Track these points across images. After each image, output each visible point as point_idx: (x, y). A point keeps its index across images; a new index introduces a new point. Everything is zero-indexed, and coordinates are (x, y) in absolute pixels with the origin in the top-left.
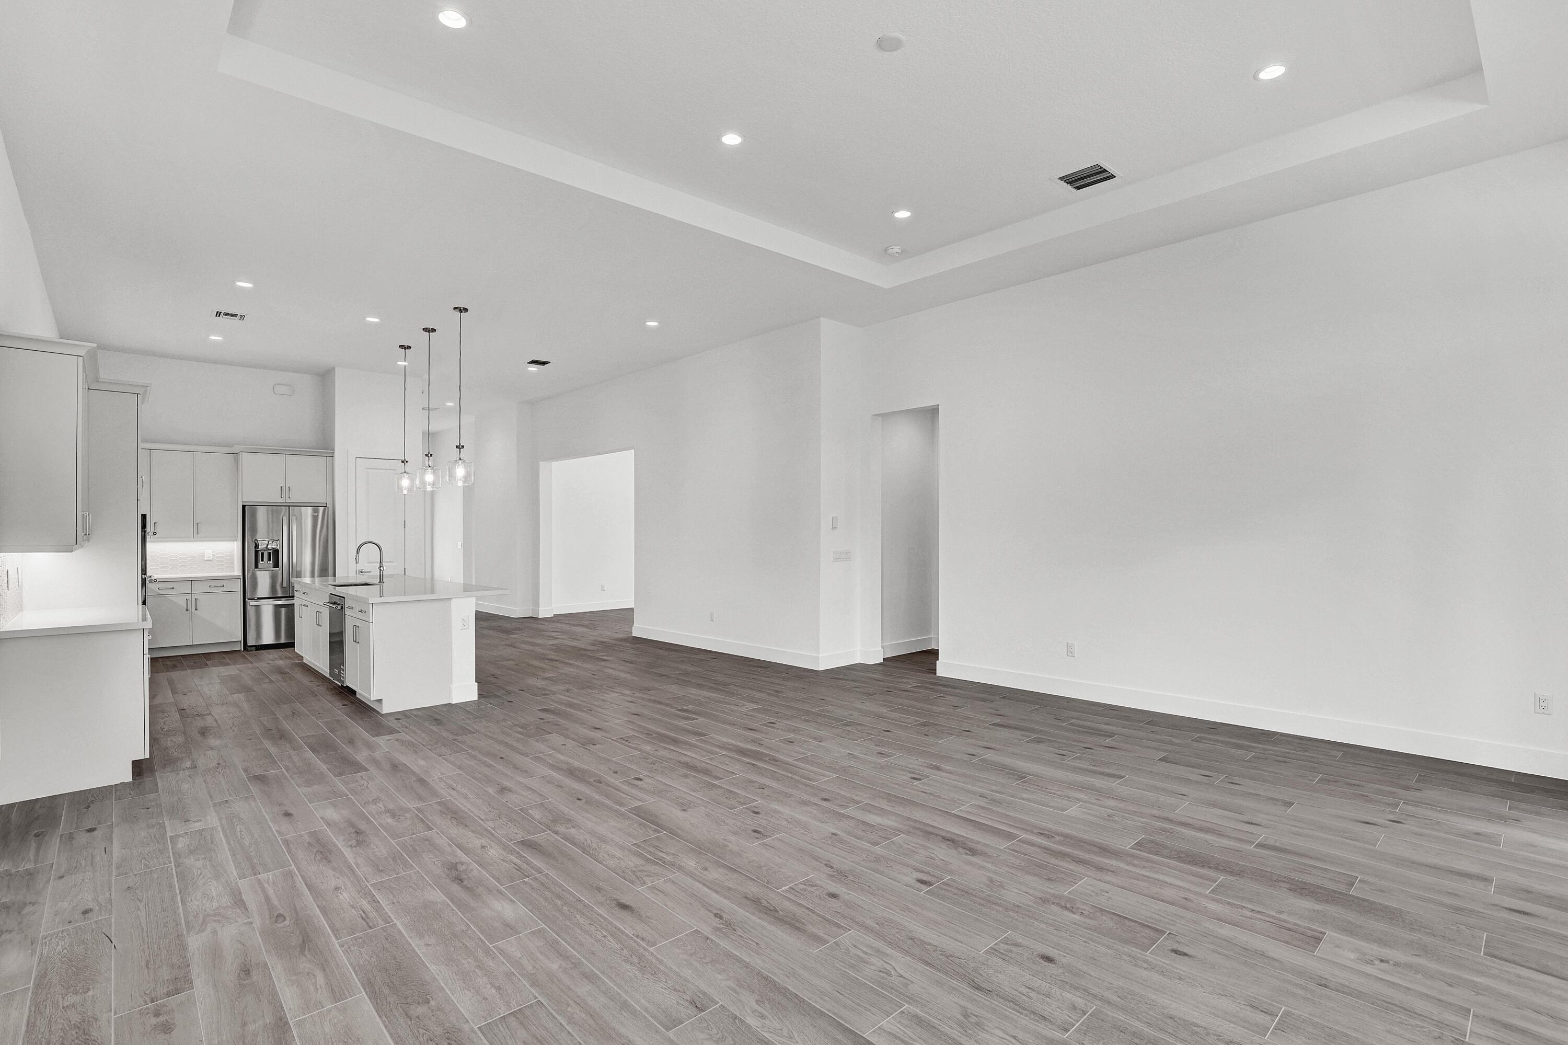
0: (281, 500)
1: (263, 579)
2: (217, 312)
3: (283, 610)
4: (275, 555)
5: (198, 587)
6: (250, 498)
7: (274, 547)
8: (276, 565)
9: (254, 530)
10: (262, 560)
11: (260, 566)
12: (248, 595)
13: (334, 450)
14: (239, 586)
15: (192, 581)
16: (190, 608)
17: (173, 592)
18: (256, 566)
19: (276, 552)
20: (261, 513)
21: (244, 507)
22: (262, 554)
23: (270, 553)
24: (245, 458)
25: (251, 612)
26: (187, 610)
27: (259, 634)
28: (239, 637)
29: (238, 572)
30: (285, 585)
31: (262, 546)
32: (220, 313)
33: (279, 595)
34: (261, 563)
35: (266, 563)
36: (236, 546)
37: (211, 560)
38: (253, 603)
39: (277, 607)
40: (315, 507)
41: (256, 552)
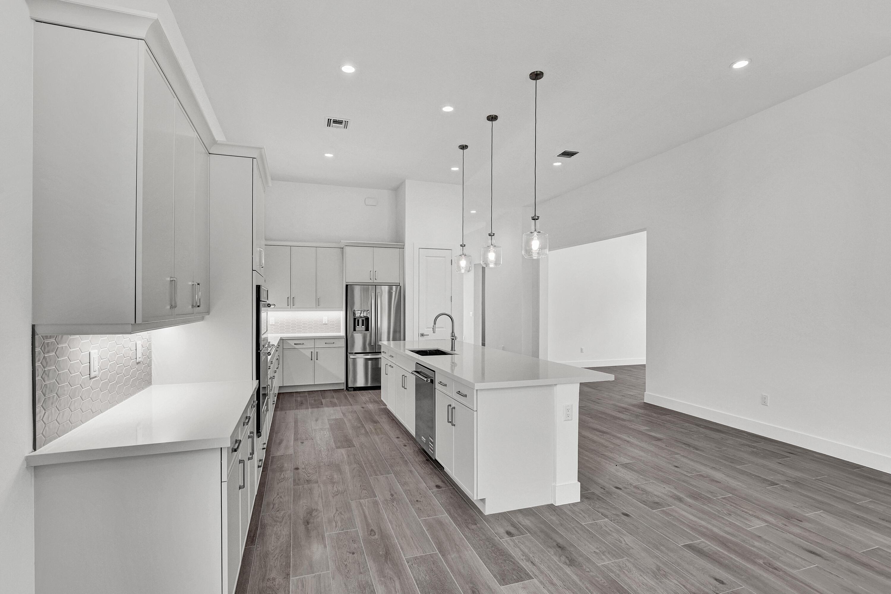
0: (370, 281)
1: (358, 339)
2: (329, 119)
3: (370, 362)
4: (366, 321)
5: (319, 344)
6: (350, 279)
7: (365, 315)
8: (367, 329)
9: (353, 304)
10: (358, 325)
11: (357, 330)
12: (349, 351)
13: (404, 243)
14: (343, 343)
15: (314, 339)
16: (313, 358)
17: (304, 346)
18: (355, 330)
19: (367, 319)
20: (357, 291)
21: (347, 286)
22: (358, 321)
23: (363, 320)
24: (348, 250)
25: (350, 361)
26: (312, 360)
27: (355, 380)
28: (343, 380)
29: (343, 333)
30: (372, 344)
31: (358, 315)
32: (331, 119)
33: (368, 351)
34: (357, 328)
35: (361, 328)
36: (342, 314)
37: (326, 324)
38: (352, 357)
39: (367, 360)
40: (390, 286)
41: (355, 319)
